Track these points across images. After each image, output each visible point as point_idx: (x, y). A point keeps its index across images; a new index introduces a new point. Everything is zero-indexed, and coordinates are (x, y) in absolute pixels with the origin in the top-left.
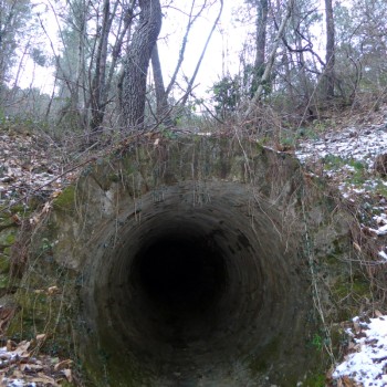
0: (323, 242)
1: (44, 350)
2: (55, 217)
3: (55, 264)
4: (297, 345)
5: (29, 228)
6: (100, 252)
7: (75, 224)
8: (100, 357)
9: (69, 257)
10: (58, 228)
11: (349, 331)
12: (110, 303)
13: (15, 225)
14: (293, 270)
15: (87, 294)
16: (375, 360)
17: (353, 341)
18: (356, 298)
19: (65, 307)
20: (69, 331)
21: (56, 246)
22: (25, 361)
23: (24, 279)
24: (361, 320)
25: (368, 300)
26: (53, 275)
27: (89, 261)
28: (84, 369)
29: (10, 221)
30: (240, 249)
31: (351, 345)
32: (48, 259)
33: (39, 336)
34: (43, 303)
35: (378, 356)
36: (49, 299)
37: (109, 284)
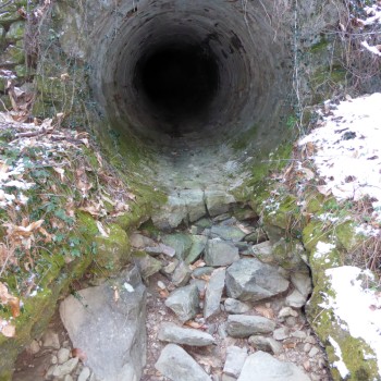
0: (310, 32)
1: (64, 125)
2: (58, 9)
3: (63, 55)
4: (274, 127)
5: (35, 21)
6: (104, 48)
7: (77, 16)
8: (112, 136)
9: (75, 48)
10: (62, 20)
11: (319, 111)
12: (117, 98)
13: (22, 18)
14: (279, 64)
15: (96, 86)
16: (336, 132)
17: (321, 118)
18: (332, 84)
19: (77, 91)
20: (83, 111)
21: (62, 37)
22: (50, 132)
23: (39, 69)
24: (332, 102)
25: (341, 87)
26: (63, 64)
27: (94, 54)
28: (98, 139)
29: (17, 15)
30: (232, 51)
31: (319, 122)
32: (56, 49)
33: (58, 115)
34: (58, 88)
35: (340, 128)
36: (63, 84)
37: (115, 83)
